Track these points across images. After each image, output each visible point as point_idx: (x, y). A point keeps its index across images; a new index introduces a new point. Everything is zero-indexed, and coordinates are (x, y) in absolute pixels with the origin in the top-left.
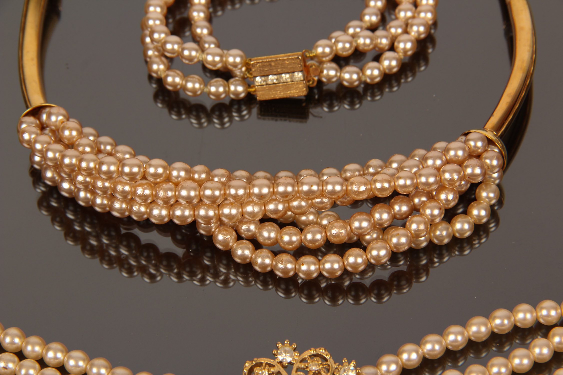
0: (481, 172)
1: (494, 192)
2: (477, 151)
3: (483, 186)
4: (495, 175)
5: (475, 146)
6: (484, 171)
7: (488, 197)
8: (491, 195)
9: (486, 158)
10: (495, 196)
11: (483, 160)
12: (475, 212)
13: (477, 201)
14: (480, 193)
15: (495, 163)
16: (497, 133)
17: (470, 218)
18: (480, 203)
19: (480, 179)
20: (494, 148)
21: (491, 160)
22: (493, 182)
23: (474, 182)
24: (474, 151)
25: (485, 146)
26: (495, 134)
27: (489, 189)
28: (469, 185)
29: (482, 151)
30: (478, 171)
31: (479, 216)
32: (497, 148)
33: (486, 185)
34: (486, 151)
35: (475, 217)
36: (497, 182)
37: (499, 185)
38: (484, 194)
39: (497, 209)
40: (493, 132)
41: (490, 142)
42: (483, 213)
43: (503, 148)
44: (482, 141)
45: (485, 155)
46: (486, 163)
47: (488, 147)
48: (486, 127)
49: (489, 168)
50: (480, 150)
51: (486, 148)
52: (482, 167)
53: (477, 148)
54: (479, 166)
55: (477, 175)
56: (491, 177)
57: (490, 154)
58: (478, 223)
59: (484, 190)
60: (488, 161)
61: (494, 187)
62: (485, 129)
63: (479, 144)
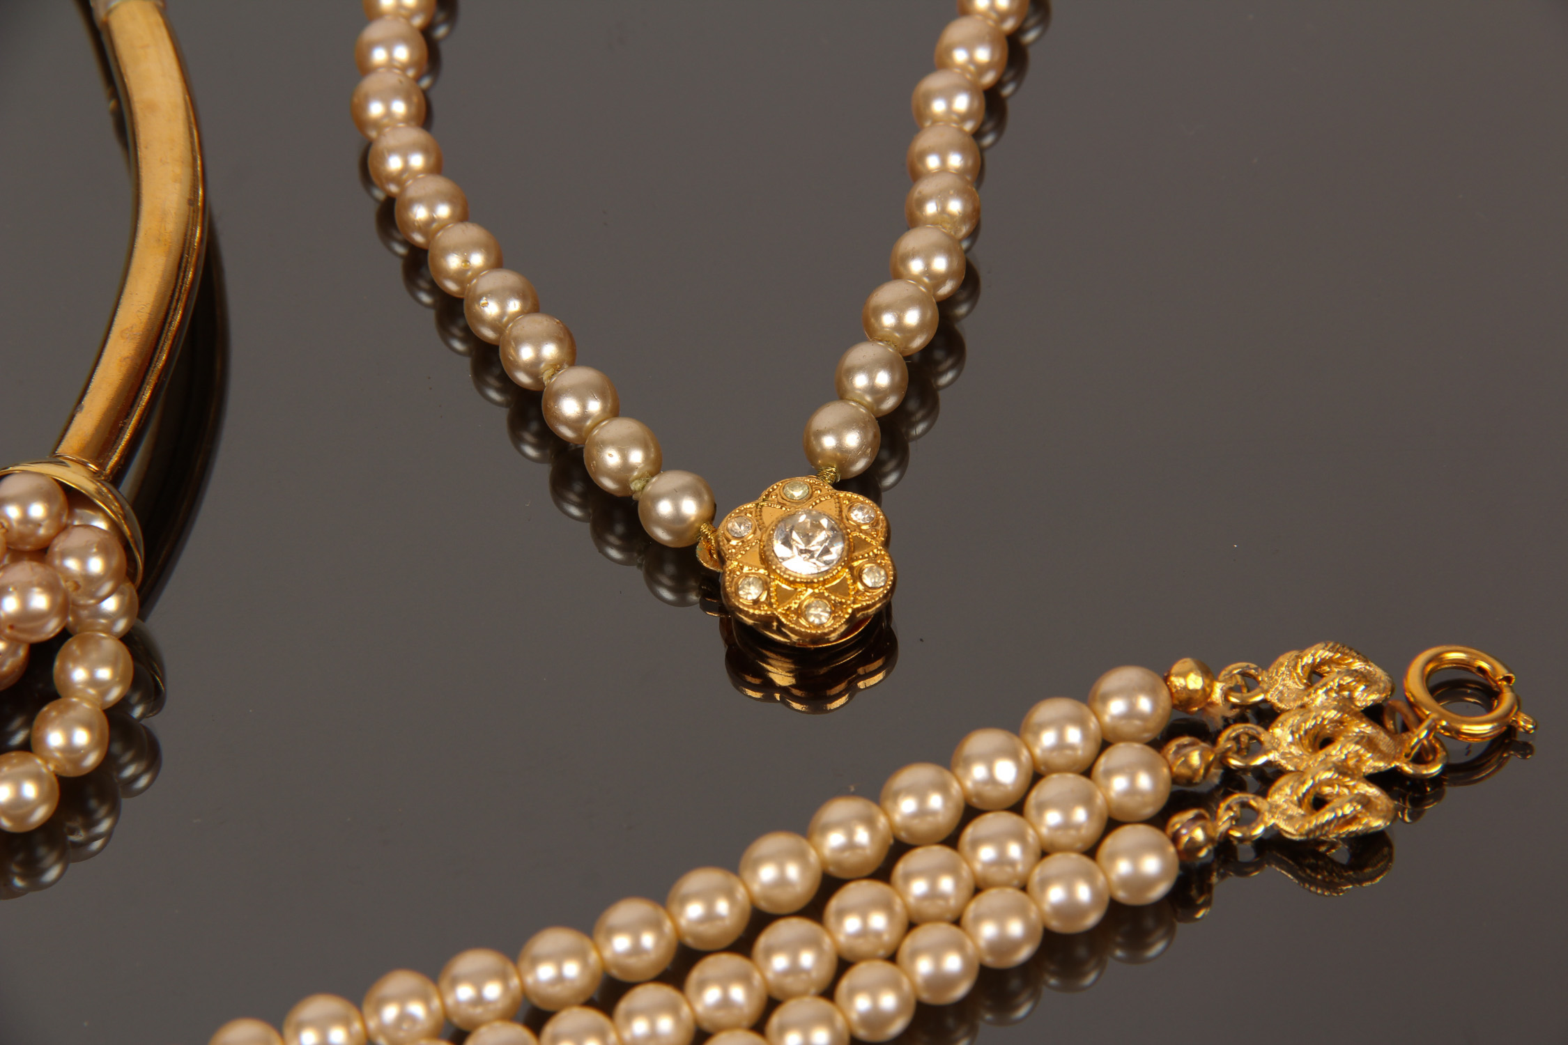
0: (53, 604)
1: (113, 664)
2: (34, 534)
3: (73, 646)
4: (111, 604)
5: (25, 520)
6: (60, 599)
7: (93, 682)
8: (104, 673)
9: (64, 555)
10: (115, 674)
11: (57, 562)
12: (55, 739)
13: (60, 700)
14: (66, 673)
15: (96, 565)
16: (102, 466)
17: (39, 761)
18: (70, 706)
19: (52, 627)
20: (93, 518)
21: (83, 558)
22: (108, 630)
23: (35, 638)
24: (22, 537)
25: (59, 516)
26: (95, 473)
27: (94, 656)
28: (22, 653)
29: (52, 532)
30: (40, 601)
31: (69, 749)
32: (101, 515)
33: (84, 642)
34: (63, 529)
35: (58, 755)
36: (121, 625)
37: (127, 639)
38: (79, 675)
39: (143, 716)
40: (84, 465)
41: (73, 498)
42: (82, 737)
43: (125, 517)
44: (47, 497)
45: (60, 544)
46: (66, 571)
47: (71, 515)
48: (60, 451)
49: (77, 587)
50: (42, 531)
51: (64, 519)
52: (51, 588)
53: (30, 526)
54: (39, 585)
55: (40, 616)
56: (99, 614)
57: (76, 538)
58: (70, 771)
59: (77, 661)
60: (72, 564)
61: (110, 645)
62: (61, 459)
63: (38, 510)
